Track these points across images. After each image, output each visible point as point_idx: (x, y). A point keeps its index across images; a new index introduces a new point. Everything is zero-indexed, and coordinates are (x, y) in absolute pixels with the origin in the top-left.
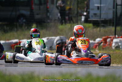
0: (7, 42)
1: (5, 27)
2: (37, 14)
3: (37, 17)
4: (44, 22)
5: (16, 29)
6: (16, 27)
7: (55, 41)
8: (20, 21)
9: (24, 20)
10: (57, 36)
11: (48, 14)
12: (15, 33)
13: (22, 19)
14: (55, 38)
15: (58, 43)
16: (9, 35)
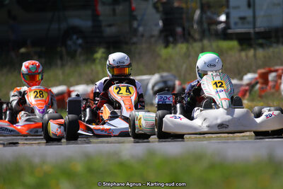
2: (110, 26)
3: (109, 31)
4: (126, 43)
5: (59, 62)
6: (61, 58)
7: (150, 86)
8: (69, 43)
9: (80, 41)
10: (152, 73)
11: (135, 24)
12: (59, 72)
13: (74, 37)
14: (149, 79)
15: (156, 88)
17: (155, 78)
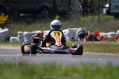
0: (30, 33)
1: (29, 18)
2: (60, 6)
3: (59, 9)
4: (67, 14)
5: (38, 21)
6: (39, 19)
7: (77, 33)
8: (43, 13)
9: (47, 12)
10: (79, 28)
11: (71, 6)
13: (45, 10)
14: (77, 30)
16: (32, 26)
17: (80, 29)
